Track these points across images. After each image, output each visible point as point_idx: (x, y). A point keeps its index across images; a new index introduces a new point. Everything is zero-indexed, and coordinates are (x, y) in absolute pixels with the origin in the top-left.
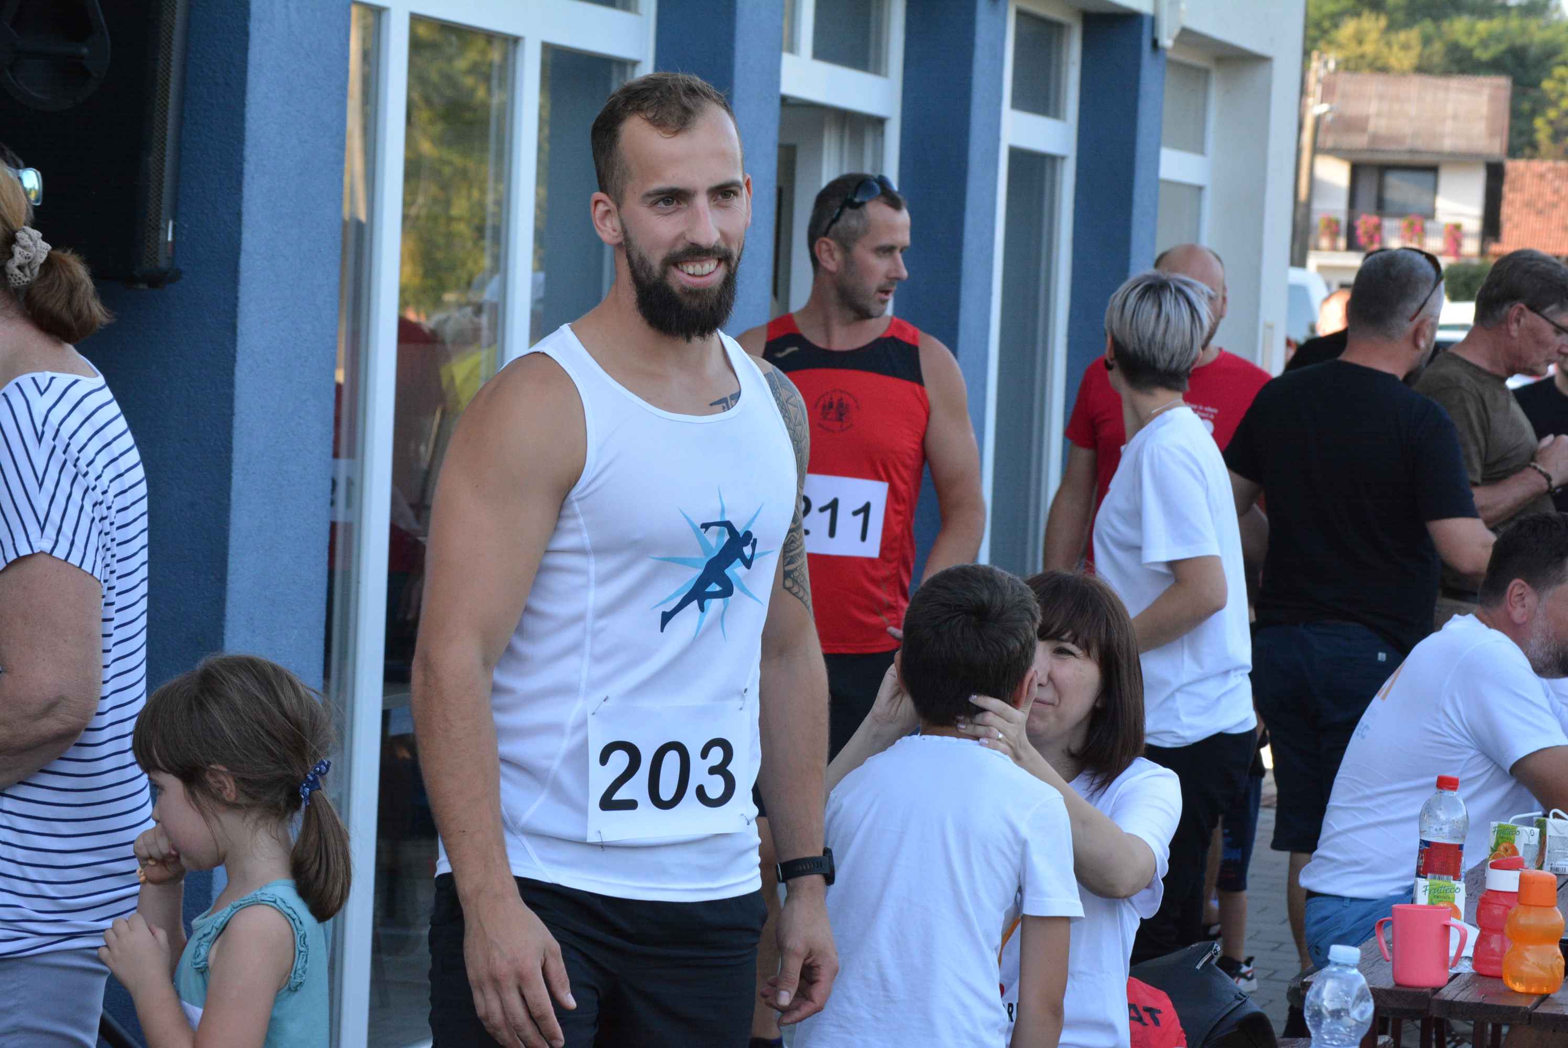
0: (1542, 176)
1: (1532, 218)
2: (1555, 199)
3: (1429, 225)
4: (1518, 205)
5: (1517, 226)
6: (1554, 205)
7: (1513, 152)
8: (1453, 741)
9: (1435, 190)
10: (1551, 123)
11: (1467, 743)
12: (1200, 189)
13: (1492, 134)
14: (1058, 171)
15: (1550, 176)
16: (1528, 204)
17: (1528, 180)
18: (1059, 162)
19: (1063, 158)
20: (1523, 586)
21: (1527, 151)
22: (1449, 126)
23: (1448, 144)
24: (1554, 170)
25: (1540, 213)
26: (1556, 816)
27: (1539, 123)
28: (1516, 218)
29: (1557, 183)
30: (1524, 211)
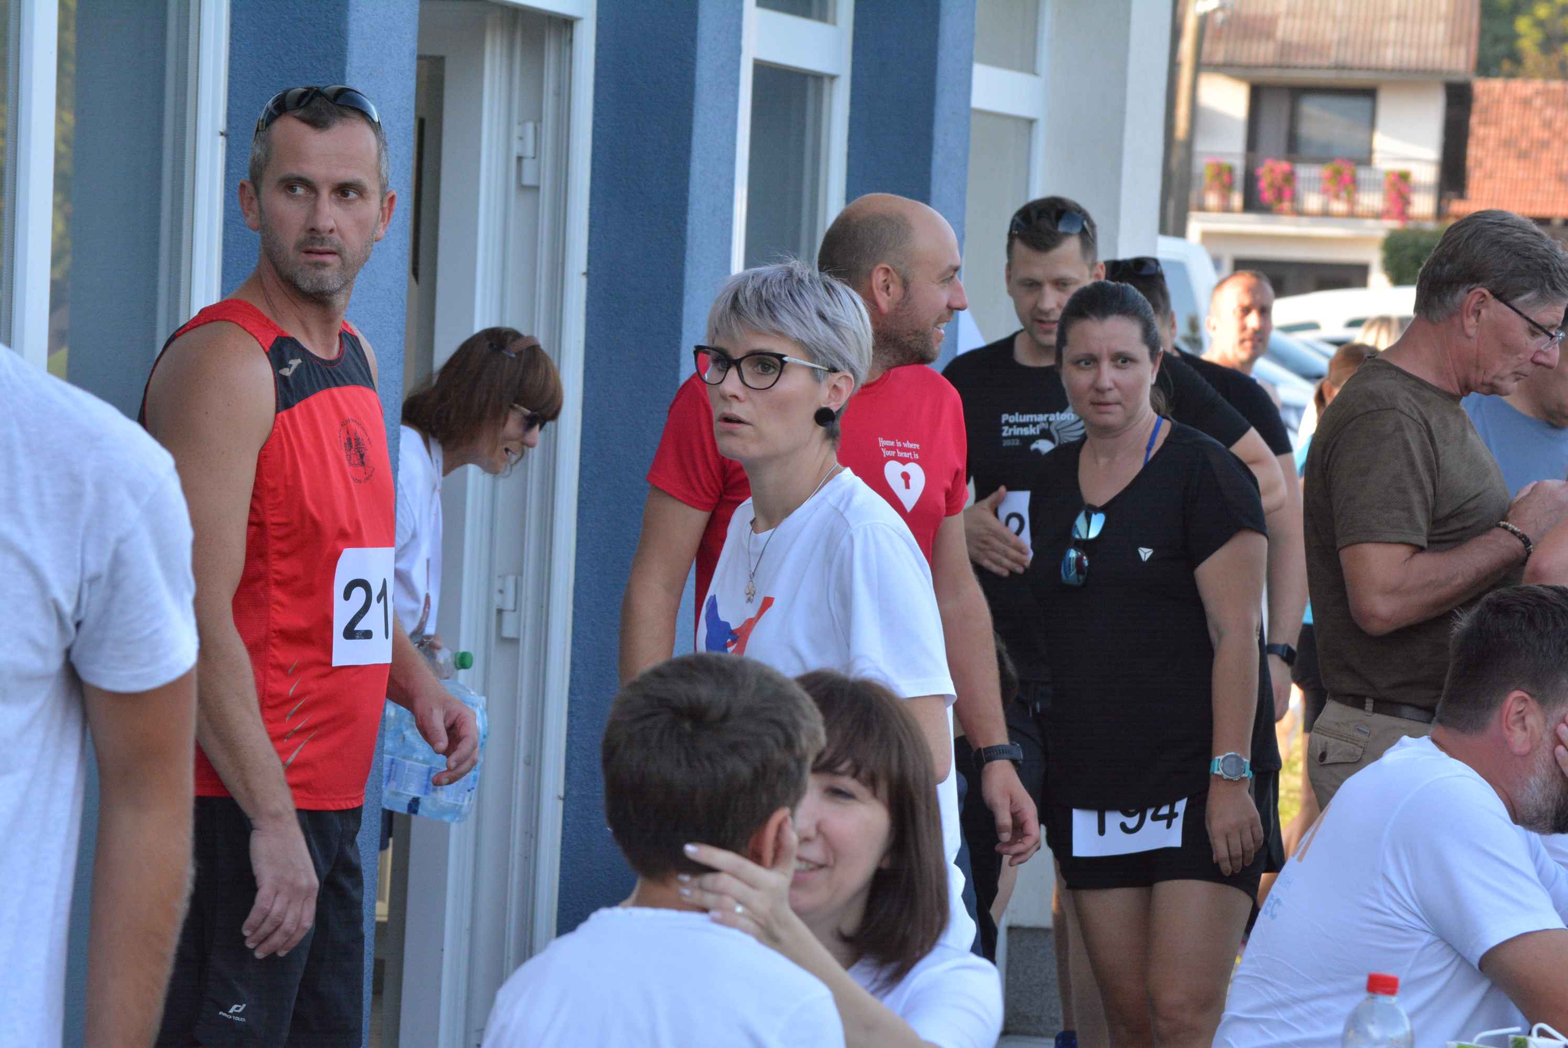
0: (1526, 103)
1: (1512, 164)
2: (1546, 135)
3: (1362, 174)
4: (1491, 144)
5: (1490, 176)
6: (1545, 145)
7: (1485, 68)
8: (1400, 922)
9: (1372, 124)
10: (1540, 24)
11: (1420, 924)
12: (1031, 122)
13: (1454, 42)
14: (826, 99)
15: (1538, 102)
16: (1507, 143)
17: (1506, 109)
18: (826, 82)
19: (833, 78)
20: (1525, 700)
21: (1506, 65)
22: (1392, 29)
23: (1390, 57)
24: (1545, 93)
25: (1523, 155)
26: (1542, 1033)
27: (1523, 24)
28: (1489, 163)
29: (1549, 112)
30: (1501, 153)
